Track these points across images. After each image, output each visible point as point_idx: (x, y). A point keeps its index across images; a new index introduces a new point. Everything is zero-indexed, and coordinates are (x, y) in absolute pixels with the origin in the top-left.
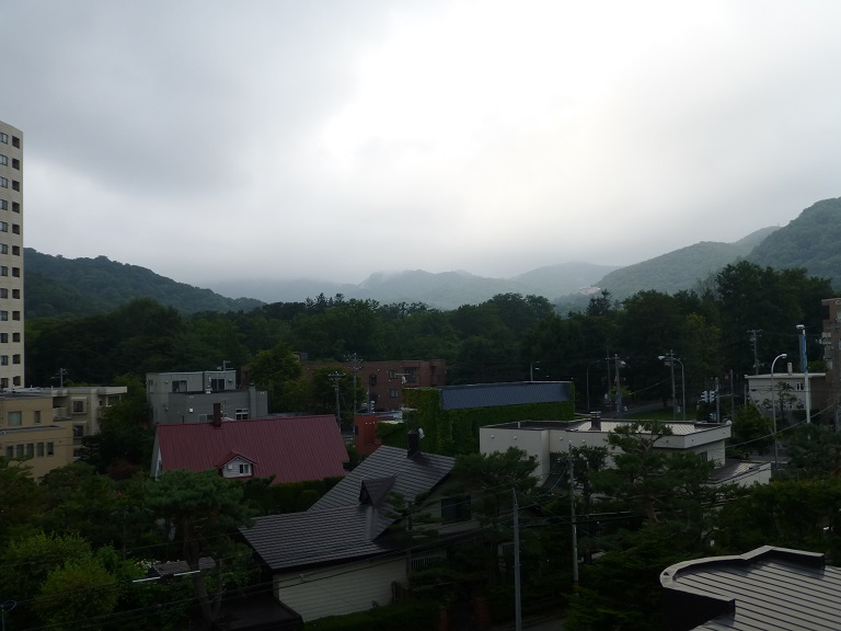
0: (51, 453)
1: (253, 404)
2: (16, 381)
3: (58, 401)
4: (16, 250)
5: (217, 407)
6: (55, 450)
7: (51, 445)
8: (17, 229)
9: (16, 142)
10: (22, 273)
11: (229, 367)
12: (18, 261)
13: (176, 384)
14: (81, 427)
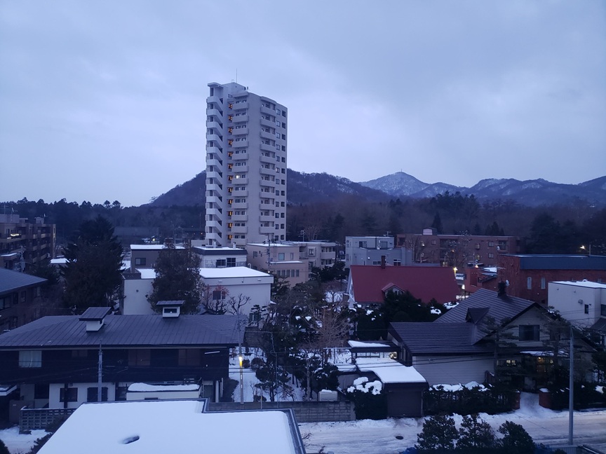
0: (298, 275)
1: (404, 256)
2: (282, 236)
3: (302, 248)
4: (283, 170)
5: (383, 257)
6: (300, 273)
7: (298, 271)
8: (284, 160)
9: (284, 114)
10: (286, 182)
11: (390, 235)
12: (284, 176)
13: (361, 243)
14: (312, 263)
